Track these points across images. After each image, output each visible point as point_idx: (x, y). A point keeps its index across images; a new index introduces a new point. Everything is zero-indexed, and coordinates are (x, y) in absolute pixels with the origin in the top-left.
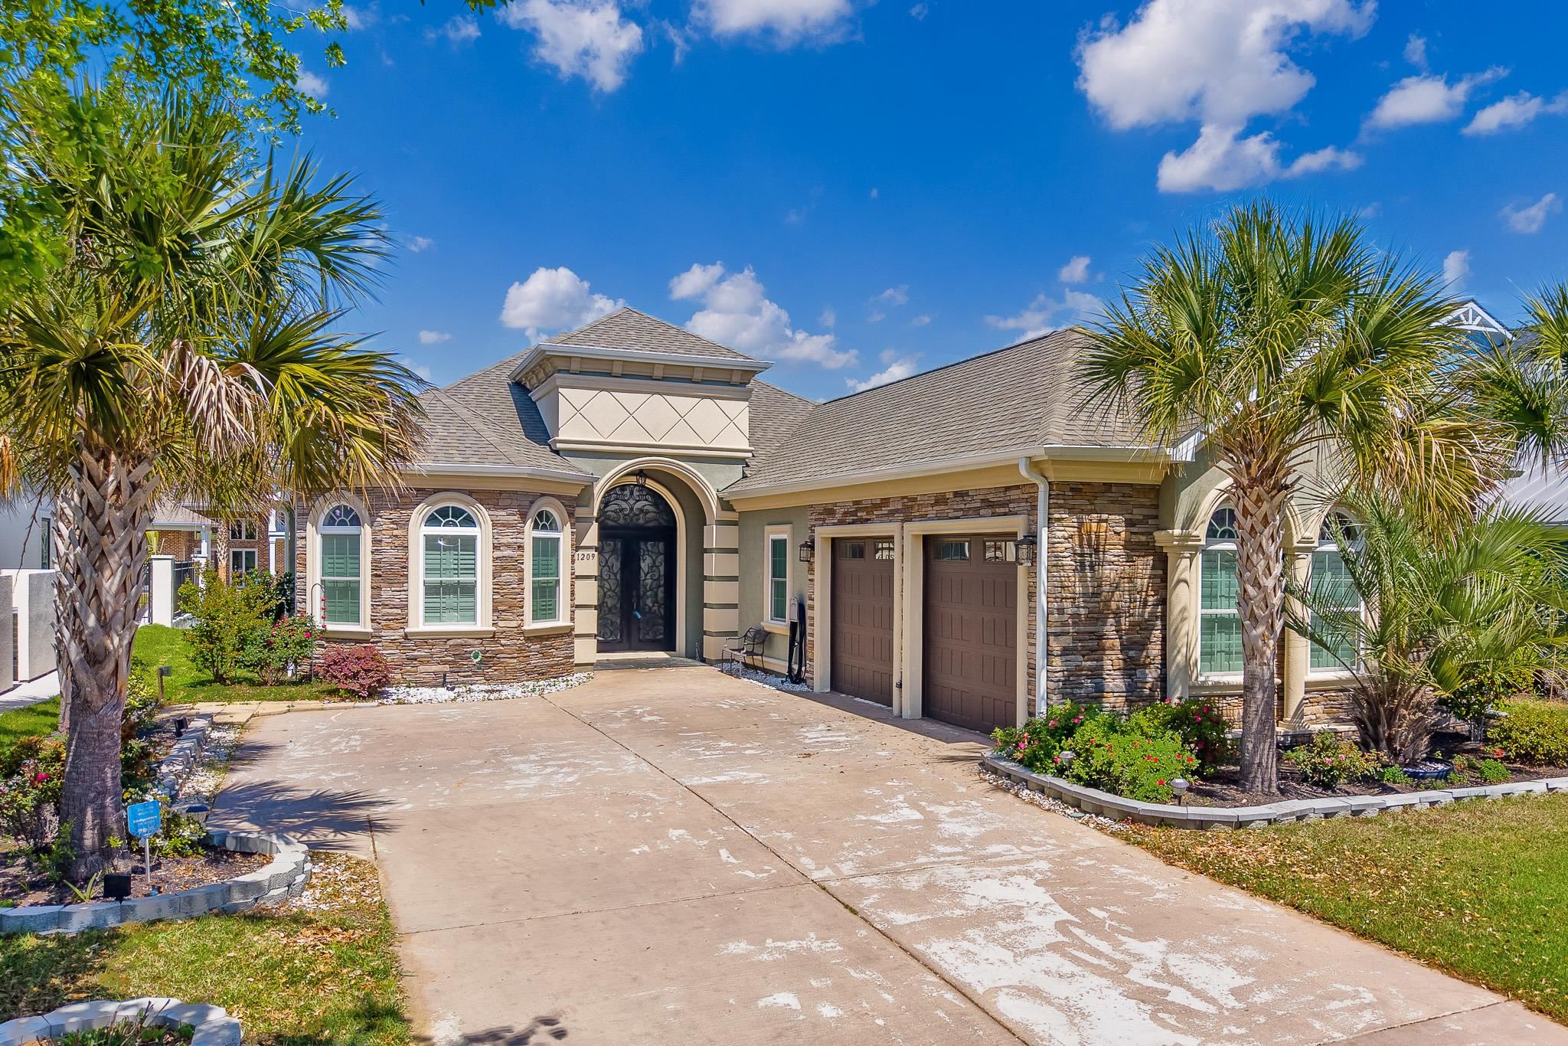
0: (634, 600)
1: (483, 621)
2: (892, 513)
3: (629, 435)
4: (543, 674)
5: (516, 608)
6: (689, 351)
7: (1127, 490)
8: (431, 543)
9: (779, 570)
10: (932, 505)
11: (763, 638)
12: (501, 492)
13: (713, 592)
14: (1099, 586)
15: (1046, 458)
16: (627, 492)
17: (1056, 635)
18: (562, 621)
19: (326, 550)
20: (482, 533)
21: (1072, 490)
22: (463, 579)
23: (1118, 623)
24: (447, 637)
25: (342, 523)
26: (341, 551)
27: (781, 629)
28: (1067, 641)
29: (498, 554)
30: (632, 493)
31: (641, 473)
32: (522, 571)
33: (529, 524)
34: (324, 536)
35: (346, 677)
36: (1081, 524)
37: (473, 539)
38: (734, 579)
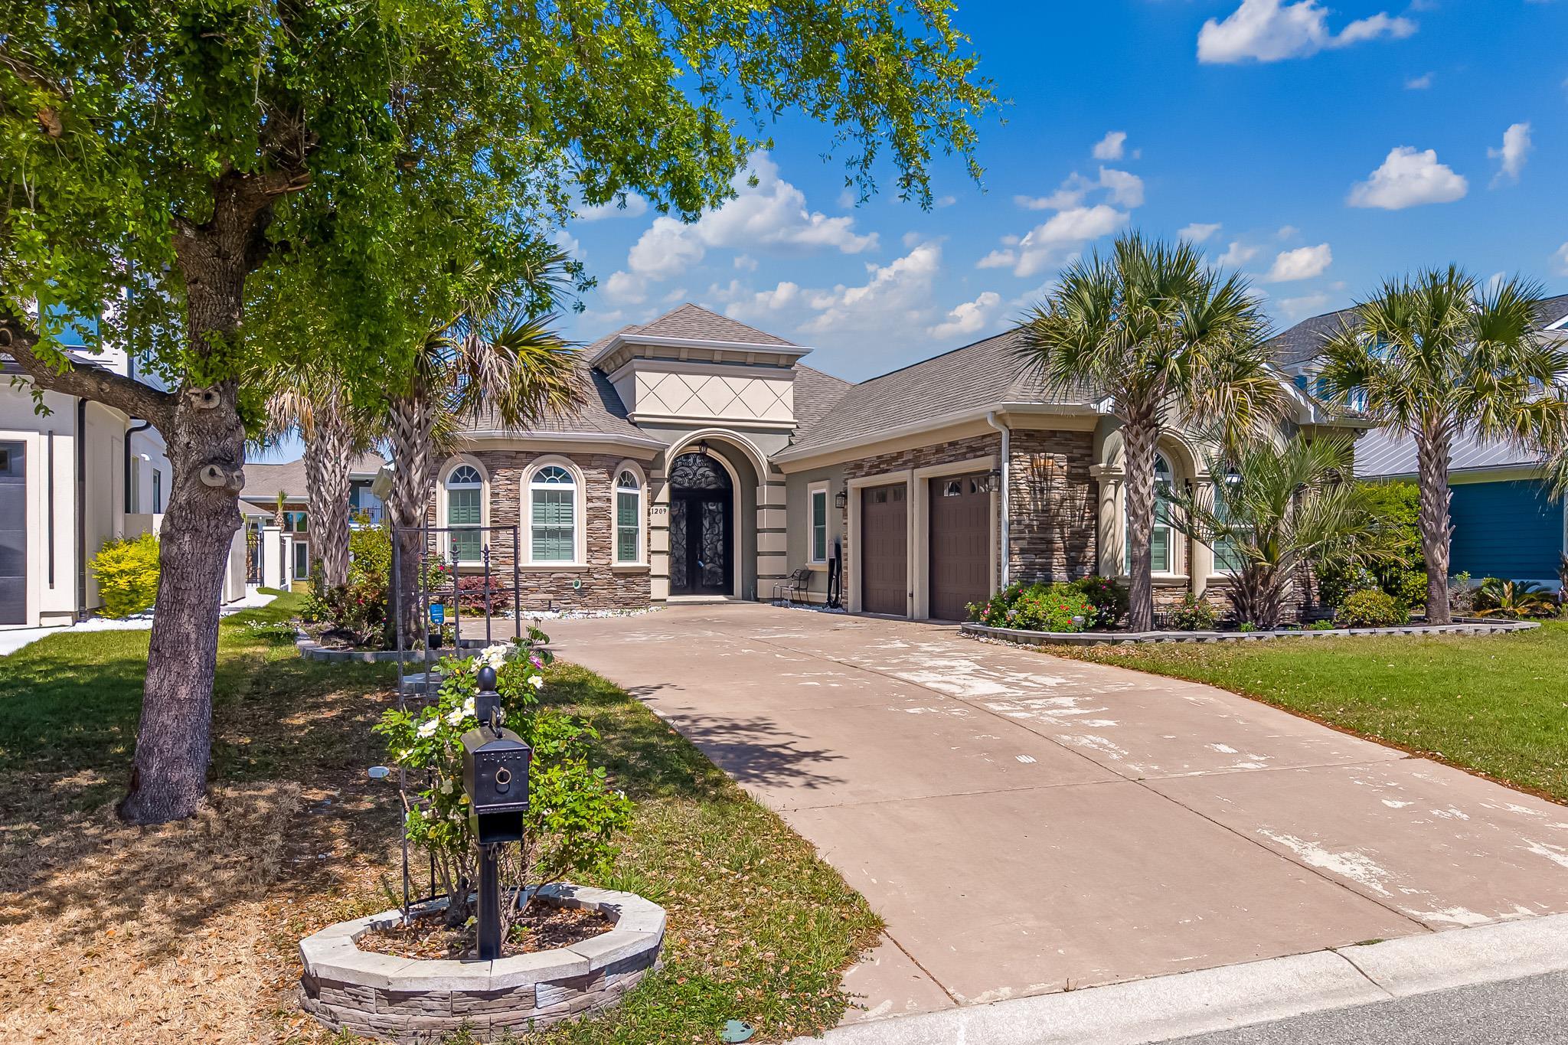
0: (698, 552)
1: (580, 560)
2: (905, 463)
3: (694, 410)
4: (627, 604)
5: (605, 549)
6: (742, 339)
7: (1068, 436)
8: (539, 497)
9: (819, 519)
10: (934, 454)
11: (806, 577)
12: (593, 455)
13: (764, 542)
14: (1048, 504)
15: (1004, 411)
16: (691, 460)
17: (1015, 539)
18: (641, 562)
19: (452, 502)
20: (578, 488)
21: (1026, 435)
22: (563, 525)
23: (1062, 532)
24: (551, 571)
25: (466, 480)
26: (465, 503)
27: (822, 566)
28: (1024, 544)
29: (591, 505)
30: (695, 461)
31: (703, 443)
32: (610, 519)
33: (615, 482)
34: (450, 491)
35: (476, 598)
36: (1032, 459)
37: (572, 492)
38: (782, 530)
